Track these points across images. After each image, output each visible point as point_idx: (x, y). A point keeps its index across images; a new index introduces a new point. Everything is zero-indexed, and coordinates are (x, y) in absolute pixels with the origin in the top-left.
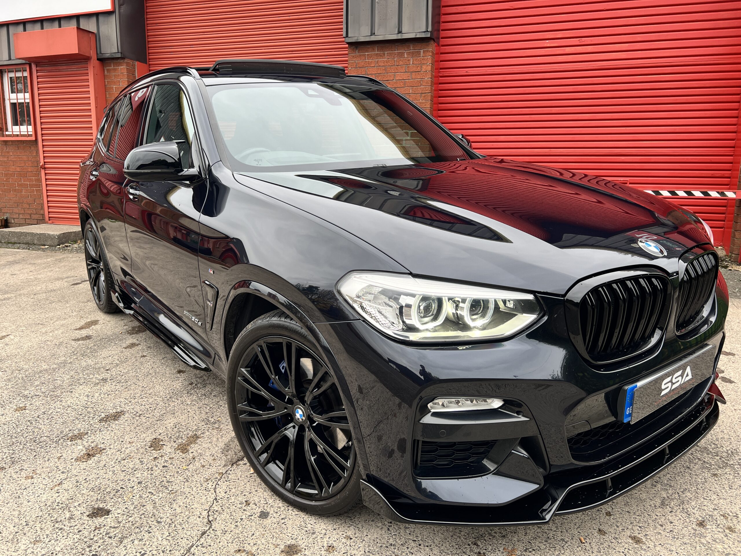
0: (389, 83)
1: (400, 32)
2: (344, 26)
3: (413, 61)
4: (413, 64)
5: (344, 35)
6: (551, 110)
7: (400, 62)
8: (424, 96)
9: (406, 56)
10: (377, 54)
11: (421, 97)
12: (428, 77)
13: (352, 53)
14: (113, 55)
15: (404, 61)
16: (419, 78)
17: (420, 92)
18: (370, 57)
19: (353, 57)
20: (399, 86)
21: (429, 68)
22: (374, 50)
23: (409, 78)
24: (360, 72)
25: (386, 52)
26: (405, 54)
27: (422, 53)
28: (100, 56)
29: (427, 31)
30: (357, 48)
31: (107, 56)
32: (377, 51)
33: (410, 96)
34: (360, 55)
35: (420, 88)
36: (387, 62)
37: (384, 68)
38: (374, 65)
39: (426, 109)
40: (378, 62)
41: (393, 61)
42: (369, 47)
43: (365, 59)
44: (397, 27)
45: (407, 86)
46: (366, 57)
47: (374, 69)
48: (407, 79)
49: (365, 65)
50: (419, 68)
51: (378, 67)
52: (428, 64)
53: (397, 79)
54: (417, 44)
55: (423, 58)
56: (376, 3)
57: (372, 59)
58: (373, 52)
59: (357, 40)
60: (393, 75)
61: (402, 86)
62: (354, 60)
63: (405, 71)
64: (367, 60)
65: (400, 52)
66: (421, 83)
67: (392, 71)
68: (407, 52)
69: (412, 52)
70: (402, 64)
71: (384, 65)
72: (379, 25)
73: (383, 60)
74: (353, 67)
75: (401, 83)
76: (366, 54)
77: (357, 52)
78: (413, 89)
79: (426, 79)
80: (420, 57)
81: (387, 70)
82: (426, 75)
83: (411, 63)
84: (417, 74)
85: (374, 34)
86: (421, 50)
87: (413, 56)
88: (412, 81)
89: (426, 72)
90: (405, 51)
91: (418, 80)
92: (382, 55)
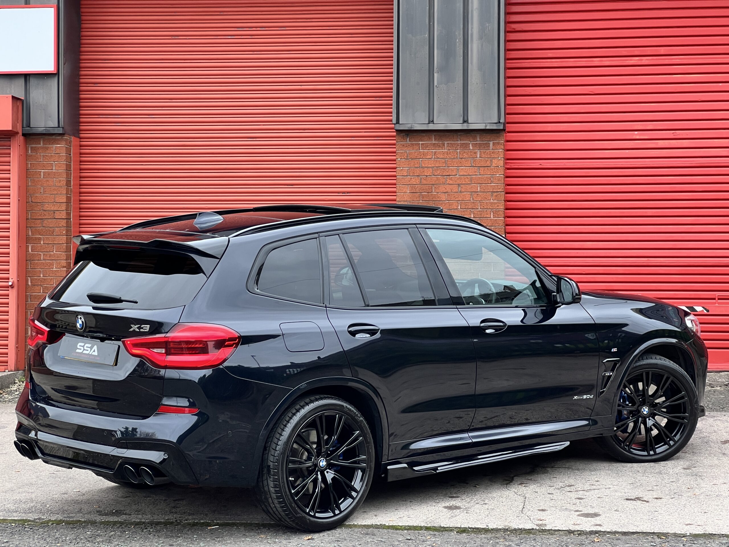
0: (451, 179)
1: (465, 121)
2: (394, 110)
3: (480, 154)
4: (480, 157)
5: (394, 121)
6: (646, 212)
7: (464, 154)
8: (496, 196)
9: (471, 148)
10: (434, 143)
11: (492, 195)
12: (500, 173)
13: (402, 141)
14: (49, 131)
15: (469, 154)
16: (489, 174)
17: (491, 191)
18: (425, 146)
19: (403, 145)
20: (464, 183)
21: (501, 163)
22: (430, 139)
23: (476, 173)
24: (413, 164)
25: (446, 142)
26: (471, 145)
27: (491, 145)
28: (27, 130)
29: (499, 122)
30: (407, 135)
31: (40, 130)
32: (435, 141)
33: (478, 195)
34: (413, 145)
35: (491, 186)
36: (447, 154)
37: (443, 161)
38: (431, 157)
39: (499, 211)
40: (436, 153)
41: (455, 153)
42: (424, 135)
43: (419, 149)
44: (461, 116)
45: (474, 183)
46: (421, 147)
47: (430, 161)
48: (474, 174)
49: (419, 156)
50: (488, 163)
51: (436, 159)
52: (500, 158)
53: (461, 174)
54: (485, 134)
55: (493, 151)
56: (435, 87)
57: (427, 149)
58: (429, 141)
59: (411, 127)
60: (455, 169)
61: (468, 182)
62: (405, 149)
63: (470, 166)
64: (421, 150)
65: (464, 143)
66: (492, 179)
67: (454, 164)
68: (473, 143)
69: (479, 143)
70: (467, 157)
71: (443, 157)
72: (439, 112)
73: (443, 152)
74: (403, 158)
75: (466, 179)
76: (419, 144)
77: (408, 141)
78: (482, 187)
79: (497, 175)
80: (490, 149)
81: (448, 163)
82: (498, 171)
83: (478, 157)
84: (486, 169)
85: (432, 122)
86: (490, 142)
87: (481, 148)
88: (480, 177)
89: (497, 168)
90: (469, 142)
91: (487, 177)
92: (441, 145)
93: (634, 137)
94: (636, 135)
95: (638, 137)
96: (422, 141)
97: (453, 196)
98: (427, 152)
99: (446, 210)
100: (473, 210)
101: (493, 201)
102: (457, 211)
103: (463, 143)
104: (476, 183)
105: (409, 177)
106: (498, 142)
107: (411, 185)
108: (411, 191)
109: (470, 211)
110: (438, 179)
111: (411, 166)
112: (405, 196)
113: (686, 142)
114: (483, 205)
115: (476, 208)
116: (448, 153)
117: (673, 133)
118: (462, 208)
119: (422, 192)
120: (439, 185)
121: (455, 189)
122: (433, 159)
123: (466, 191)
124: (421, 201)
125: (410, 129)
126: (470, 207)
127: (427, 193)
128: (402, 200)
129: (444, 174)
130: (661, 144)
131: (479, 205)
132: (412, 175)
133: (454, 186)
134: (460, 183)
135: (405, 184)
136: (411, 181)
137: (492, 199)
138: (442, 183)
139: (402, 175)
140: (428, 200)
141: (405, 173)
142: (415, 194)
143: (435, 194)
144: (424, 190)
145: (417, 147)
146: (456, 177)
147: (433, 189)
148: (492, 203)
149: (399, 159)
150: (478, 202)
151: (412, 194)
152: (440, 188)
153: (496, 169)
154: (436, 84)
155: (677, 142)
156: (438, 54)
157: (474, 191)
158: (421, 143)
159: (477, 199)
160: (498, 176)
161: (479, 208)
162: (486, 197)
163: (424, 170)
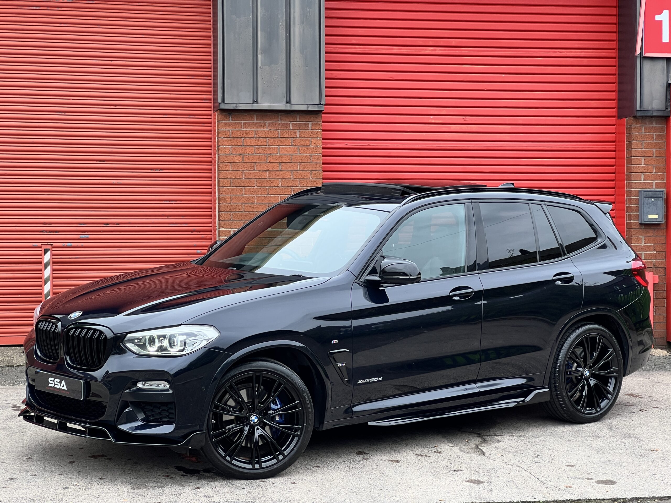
0: (272, 158)
1: (288, 102)
2: (220, 90)
3: (300, 134)
4: (300, 137)
5: (220, 101)
7: (285, 134)
8: (315, 174)
9: (291, 128)
10: (256, 123)
11: (311, 174)
12: (318, 153)
13: (225, 120)
15: (289, 133)
16: (308, 153)
17: (311, 169)
18: (247, 126)
20: (284, 161)
21: (320, 142)
22: (252, 118)
23: (296, 152)
24: (235, 142)
25: (267, 122)
26: (291, 125)
27: (310, 126)
29: (321, 104)
30: (230, 114)
32: (257, 120)
34: (235, 124)
35: (310, 165)
36: (268, 133)
37: (265, 140)
38: (253, 136)
40: (258, 133)
41: (276, 133)
42: (246, 114)
43: (241, 128)
44: (284, 97)
45: (294, 161)
46: (243, 127)
47: (252, 140)
48: (294, 153)
49: (241, 135)
50: (307, 142)
51: (258, 138)
52: (318, 138)
53: (282, 153)
54: (304, 115)
55: (312, 131)
56: (259, 68)
57: (250, 128)
58: (251, 121)
59: (236, 107)
60: (276, 148)
61: (289, 160)
62: (227, 128)
63: (291, 145)
64: (244, 129)
65: (285, 123)
66: (311, 158)
67: (275, 143)
68: (293, 123)
69: (299, 123)
70: (287, 137)
71: (265, 136)
72: (263, 93)
73: (264, 131)
74: (226, 136)
75: (287, 158)
76: (242, 123)
77: (231, 120)
78: (301, 165)
79: (316, 154)
80: (309, 130)
81: (269, 141)
82: (317, 150)
83: (298, 137)
84: (305, 149)
85: (256, 102)
86: (309, 122)
87: (301, 129)
88: (300, 156)
89: (316, 147)
90: (290, 122)
91: (306, 156)
92: (263, 125)
93: (430, 121)
94: (432, 119)
95: (433, 121)
96: (244, 121)
97: (274, 174)
98: (249, 131)
99: (268, 187)
100: (294, 187)
101: (312, 179)
102: (278, 188)
103: (283, 123)
104: (296, 161)
105: (231, 155)
106: (316, 123)
107: (234, 163)
108: (234, 168)
109: (291, 188)
110: (260, 157)
111: (234, 145)
112: (227, 174)
113: (474, 127)
114: (303, 182)
115: (296, 186)
116: (270, 132)
117: (464, 118)
118: (283, 185)
119: (244, 169)
120: (261, 163)
121: (276, 167)
122: (255, 138)
123: (287, 169)
124: (243, 179)
125: (235, 108)
126: (290, 185)
127: (249, 171)
128: (225, 177)
129: (265, 153)
130: (454, 128)
131: (299, 182)
132: (234, 153)
133: (274, 164)
134: (281, 161)
135: (228, 162)
136: (233, 159)
137: (311, 177)
138: (263, 161)
139: (225, 153)
140: (250, 177)
141: (228, 151)
142: (238, 171)
143: (257, 172)
144: (246, 168)
145: (239, 126)
146: (277, 156)
147: (255, 167)
148: (311, 181)
149: (222, 138)
150: (298, 179)
151: (234, 171)
152: (262, 166)
153: (315, 149)
154: (260, 65)
155: (467, 127)
156: (261, 35)
157: (294, 169)
158: (243, 122)
159: (297, 178)
160: (317, 156)
161: (299, 186)
162: (306, 175)
163: (246, 149)
